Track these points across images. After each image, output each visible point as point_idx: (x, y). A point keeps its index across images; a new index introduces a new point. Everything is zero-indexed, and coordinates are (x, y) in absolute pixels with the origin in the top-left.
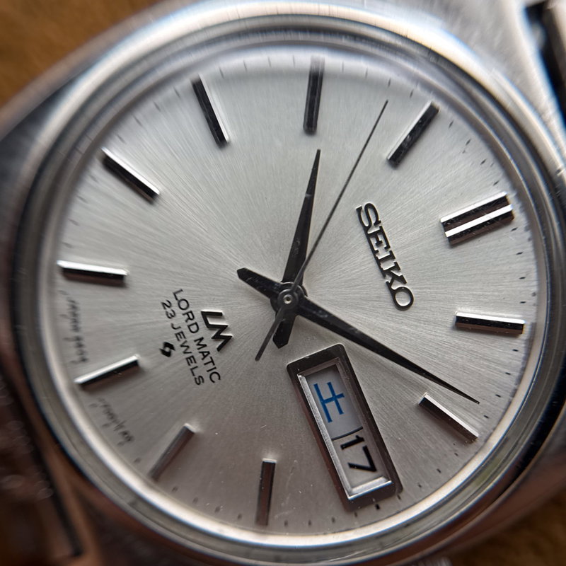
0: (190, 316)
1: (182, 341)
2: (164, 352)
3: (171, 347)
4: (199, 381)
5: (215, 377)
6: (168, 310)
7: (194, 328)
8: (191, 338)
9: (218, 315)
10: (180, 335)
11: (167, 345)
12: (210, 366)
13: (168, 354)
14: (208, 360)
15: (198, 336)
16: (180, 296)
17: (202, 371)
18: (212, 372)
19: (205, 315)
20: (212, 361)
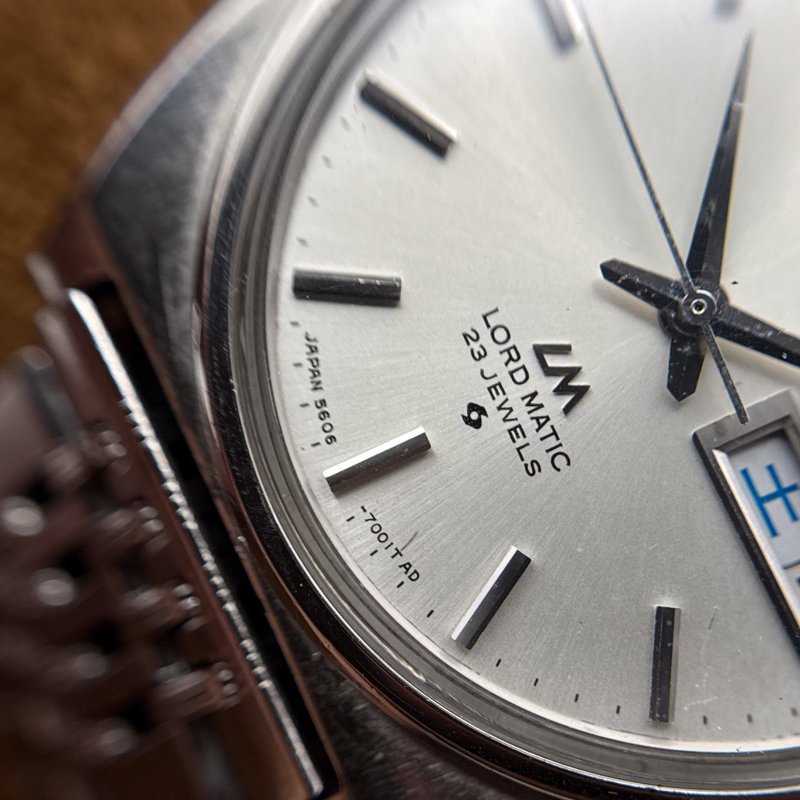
0: (513, 355)
1: (500, 399)
2: (468, 420)
3: (482, 411)
4: (533, 468)
5: (560, 461)
6: (476, 346)
7: (520, 376)
8: (515, 394)
9: (564, 350)
10: (496, 389)
11: (472, 407)
12: (552, 441)
13: (477, 424)
14: (546, 430)
15: (528, 389)
16: (493, 321)
17: (537, 451)
18: (555, 453)
19: (540, 351)
20: (554, 433)
